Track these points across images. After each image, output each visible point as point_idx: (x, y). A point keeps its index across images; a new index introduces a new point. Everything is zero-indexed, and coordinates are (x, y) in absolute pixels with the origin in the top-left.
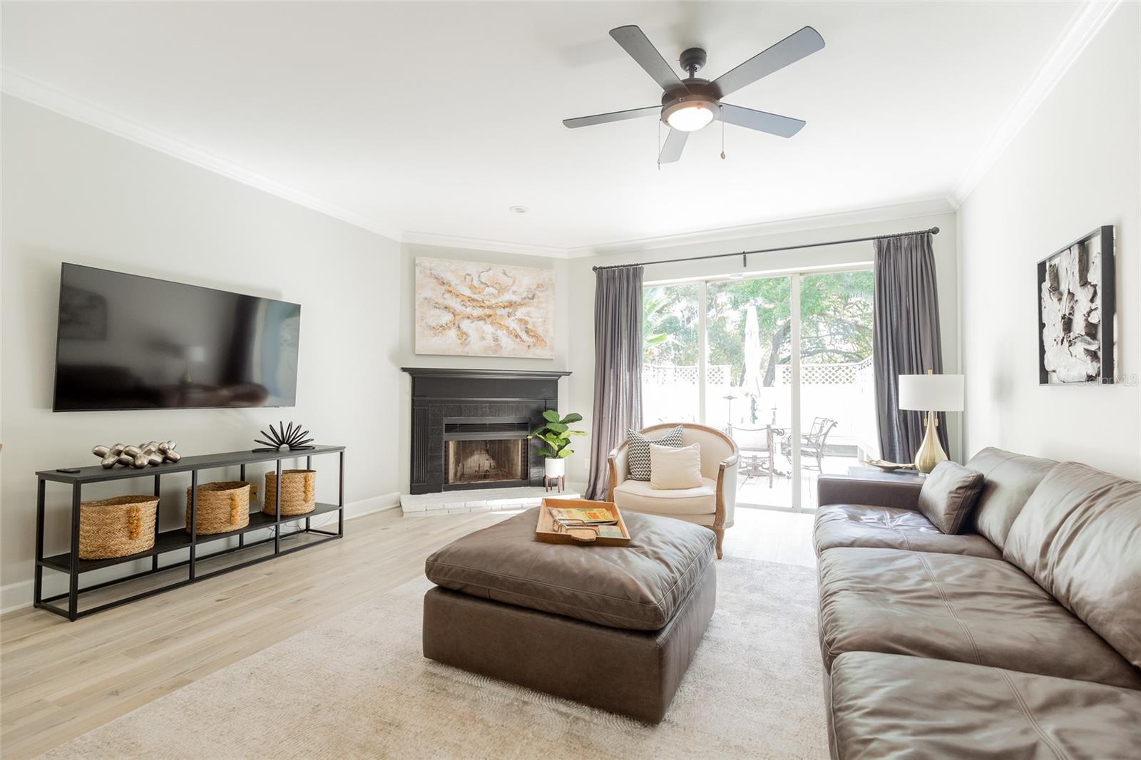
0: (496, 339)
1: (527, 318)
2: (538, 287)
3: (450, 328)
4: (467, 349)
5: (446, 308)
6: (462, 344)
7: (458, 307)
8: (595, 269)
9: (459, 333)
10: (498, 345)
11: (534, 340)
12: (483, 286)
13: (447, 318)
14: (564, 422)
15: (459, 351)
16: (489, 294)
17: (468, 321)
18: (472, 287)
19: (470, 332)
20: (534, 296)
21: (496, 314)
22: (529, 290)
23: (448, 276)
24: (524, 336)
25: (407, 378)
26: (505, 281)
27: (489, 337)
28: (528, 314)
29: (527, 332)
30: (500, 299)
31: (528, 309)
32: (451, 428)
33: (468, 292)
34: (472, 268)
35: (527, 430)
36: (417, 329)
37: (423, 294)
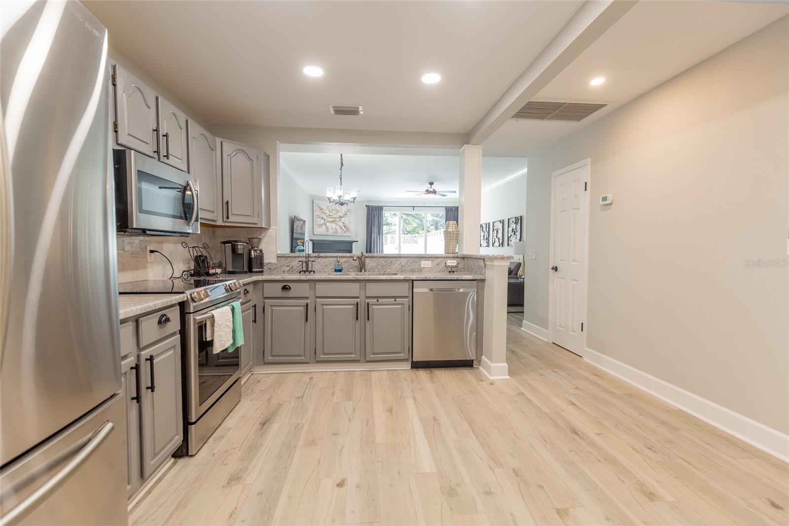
0: (336, 229)
2: (347, 211)
3: (323, 225)
4: (328, 233)
5: (322, 218)
7: (326, 218)
8: (366, 206)
9: (326, 227)
10: (337, 232)
11: (346, 229)
12: (332, 210)
13: (323, 221)
15: (325, 233)
16: (334, 213)
17: (328, 223)
18: (329, 211)
19: (329, 227)
20: (346, 214)
22: (345, 212)
23: (323, 207)
24: (343, 227)
25: (311, 243)
26: (339, 209)
27: (334, 228)
28: (345, 221)
29: (344, 227)
31: (345, 218)
33: (328, 213)
36: (315, 226)
37: (316, 213)
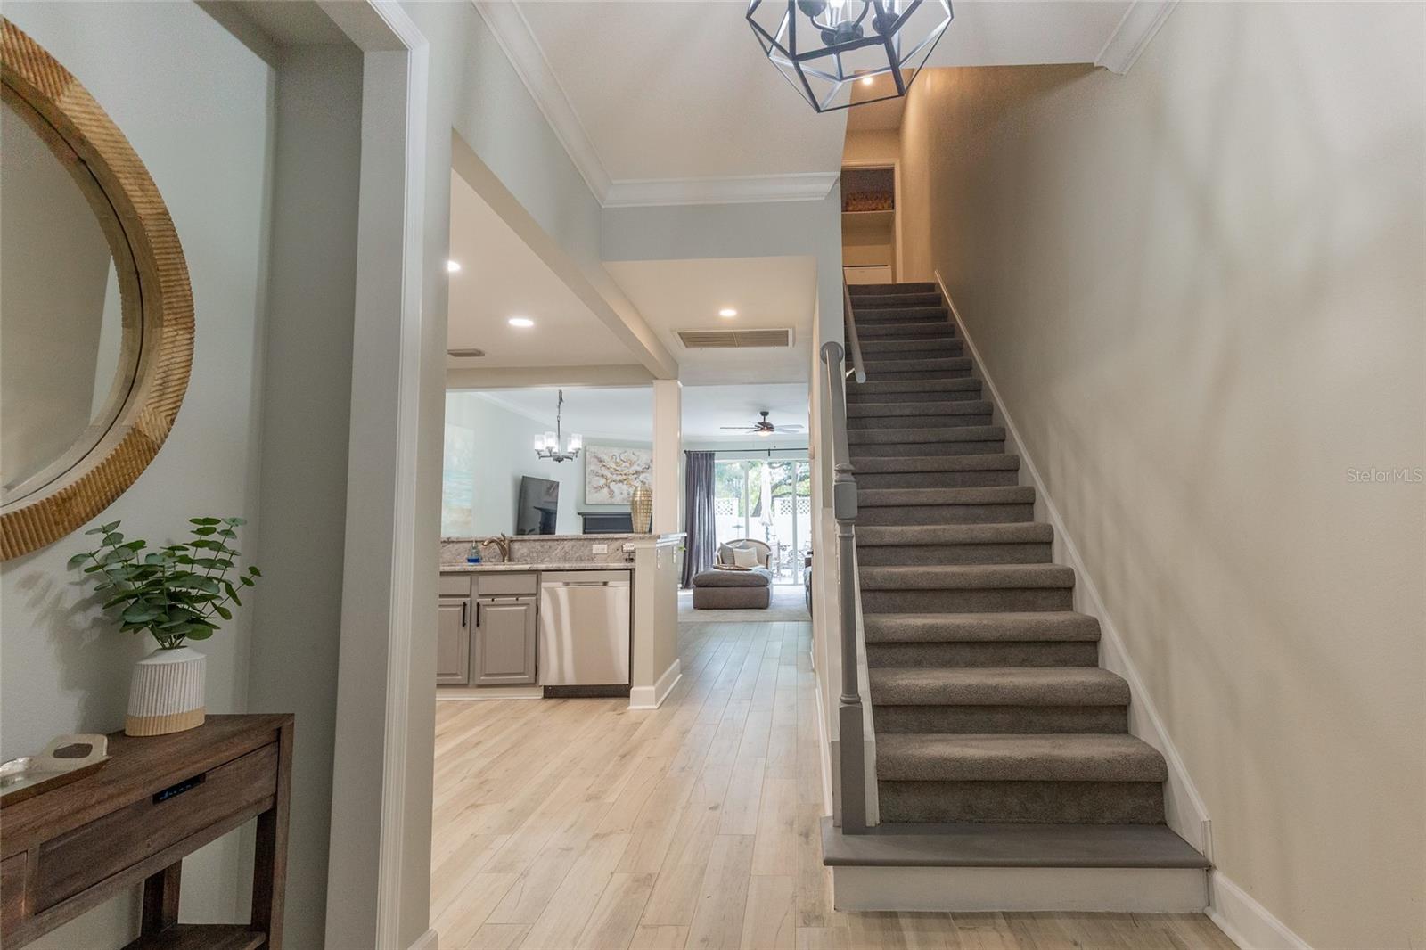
0: (628, 494)
1: (645, 480)
2: (650, 462)
3: (604, 488)
4: (613, 501)
5: (603, 476)
6: (611, 498)
7: (609, 475)
8: (685, 451)
9: (609, 491)
15: (609, 502)
17: (614, 483)
18: (616, 463)
19: (615, 490)
20: (649, 467)
21: (629, 478)
22: (646, 464)
23: (603, 457)
25: (581, 519)
26: (634, 458)
27: (625, 492)
30: (631, 469)
31: (645, 475)
33: (614, 466)
34: (616, 451)
36: (587, 489)
37: (591, 467)
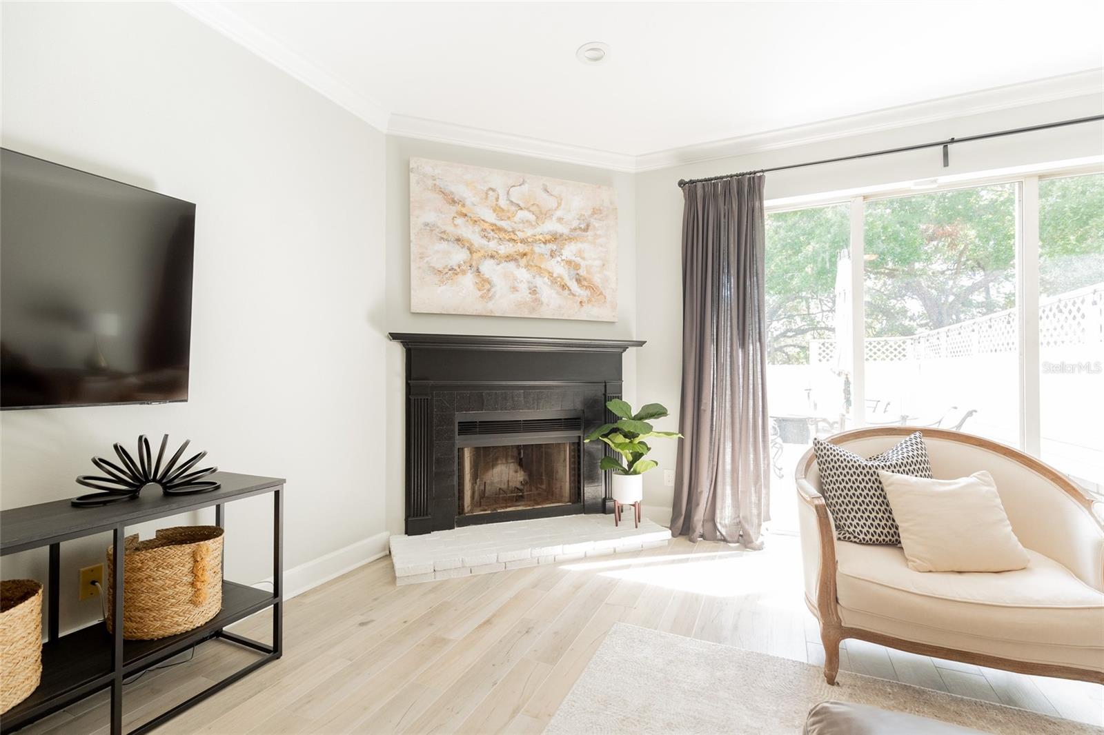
0: (533, 291)
1: (578, 260)
2: (594, 213)
3: (464, 272)
4: (490, 305)
5: (458, 240)
6: (482, 297)
7: (477, 240)
8: (682, 184)
9: (477, 280)
10: (536, 300)
11: (588, 293)
12: (513, 208)
13: (459, 256)
14: (639, 418)
15: (479, 308)
16: (523, 222)
17: (492, 261)
18: (497, 210)
19: (496, 279)
20: (588, 226)
21: (533, 252)
22: (581, 217)
23: (461, 191)
24: (574, 286)
25: (397, 353)
26: (547, 202)
27: (523, 287)
28: (580, 253)
29: (578, 281)
30: (539, 230)
31: (580, 245)
32: (467, 428)
33: (491, 217)
34: (497, 180)
35: (579, 429)
36: (414, 272)
37: (421, 217)
